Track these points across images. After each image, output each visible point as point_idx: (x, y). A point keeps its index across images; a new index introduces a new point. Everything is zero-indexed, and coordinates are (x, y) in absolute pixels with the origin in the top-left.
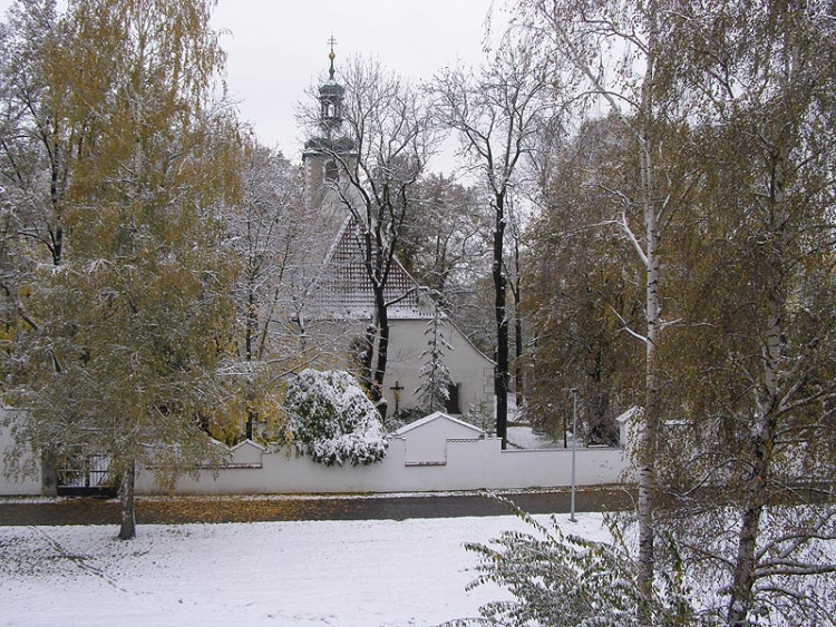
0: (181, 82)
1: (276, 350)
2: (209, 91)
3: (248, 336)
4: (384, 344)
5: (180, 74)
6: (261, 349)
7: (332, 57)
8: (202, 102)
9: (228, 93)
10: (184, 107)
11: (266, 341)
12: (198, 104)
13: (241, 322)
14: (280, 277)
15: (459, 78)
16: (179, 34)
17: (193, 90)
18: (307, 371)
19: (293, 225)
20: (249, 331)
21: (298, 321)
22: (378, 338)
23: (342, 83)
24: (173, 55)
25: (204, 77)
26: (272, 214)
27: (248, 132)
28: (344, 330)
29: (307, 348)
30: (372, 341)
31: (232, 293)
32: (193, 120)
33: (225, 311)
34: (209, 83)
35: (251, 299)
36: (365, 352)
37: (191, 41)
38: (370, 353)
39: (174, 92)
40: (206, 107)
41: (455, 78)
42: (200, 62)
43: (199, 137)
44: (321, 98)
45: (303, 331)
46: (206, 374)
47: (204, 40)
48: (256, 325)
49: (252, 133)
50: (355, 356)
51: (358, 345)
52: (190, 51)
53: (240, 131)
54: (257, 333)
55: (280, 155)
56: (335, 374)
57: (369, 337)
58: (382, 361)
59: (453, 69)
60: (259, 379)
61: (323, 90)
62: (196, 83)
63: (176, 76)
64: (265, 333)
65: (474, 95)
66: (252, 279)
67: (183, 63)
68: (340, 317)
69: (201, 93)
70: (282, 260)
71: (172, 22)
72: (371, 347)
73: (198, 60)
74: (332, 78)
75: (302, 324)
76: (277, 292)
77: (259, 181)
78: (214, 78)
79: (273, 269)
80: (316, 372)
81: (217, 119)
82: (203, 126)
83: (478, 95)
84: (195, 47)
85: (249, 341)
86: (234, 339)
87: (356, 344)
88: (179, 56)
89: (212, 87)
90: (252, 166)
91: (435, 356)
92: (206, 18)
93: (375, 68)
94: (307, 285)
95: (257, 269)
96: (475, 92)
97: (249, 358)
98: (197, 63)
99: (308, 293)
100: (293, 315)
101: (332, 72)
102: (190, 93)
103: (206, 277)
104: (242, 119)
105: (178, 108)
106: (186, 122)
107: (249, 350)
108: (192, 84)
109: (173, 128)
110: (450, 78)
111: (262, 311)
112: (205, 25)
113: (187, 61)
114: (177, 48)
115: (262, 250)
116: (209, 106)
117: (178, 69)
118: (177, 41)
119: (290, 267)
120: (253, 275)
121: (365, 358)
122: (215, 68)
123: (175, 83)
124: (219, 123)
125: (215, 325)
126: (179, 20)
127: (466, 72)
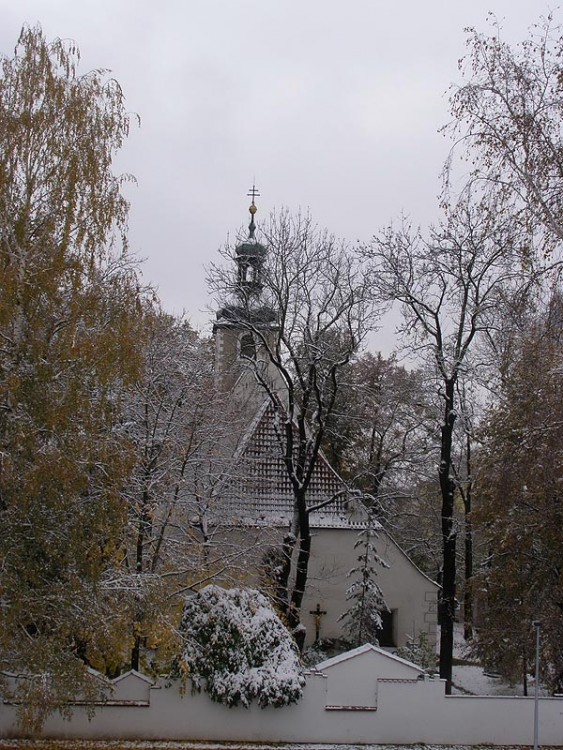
0: (74, 235)
1: (173, 561)
2: (106, 247)
3: (140, 542)
4: (304, 558)
5: (73, 226)
6: (155, 559)
7: (253, 211)
8: (97, 260)
9: (129, 250)
10: (76, 265)
11: (162, 550)
12: (92, 262)
13: (133, 525)
14: (182, 472)
15: (405, 241)
16: (74, 179)
17: (87, 246)
18: (209, 588)
19: (199, 410)
20: (141, 536)
21: (201, 526)
22: (297, 550)
23: (264, 242)
24: (66, 204)
25: (100, 231)
26: (175, 395)
27: (150, 298)
28: (257, 540)
29: (211, 560)
30: (290, 554)
31: (123, 490)
32: (85, 281)
33: (114, 511)
34: (107, 237)
35: (146, 497)
36: (280, 567)
37: (88, 189)
38: (287, 569)
39: (64, 247)
40: (102, 266)
41: (399, 240)
42: (97, 213)
43: (92, 302)
44: (238, 260)
45: (206, 539)
46: (87, 587)
47: (103, 186)
48: (150, 529)
49: (154, 299)
50: (268, 571)
51: (273, 558)
52: (85, 200)
53: (141, 296)
54: (151, 539)
55: (186, 325)
56: (244, 594)
57: (286, 549)
58: (301, 579)
59: (396, 229)
60: (151, 595)
61: (241, 250)
62: (91, 237)
63: (67, 228)
64: (161, 540)
65: (421, 261)
66: (147, 474)
67: (76, 213)
68: (252, 523)
69: (96, 251)
70: (184, 452)
71: (67, 164)
72: (289, 561)
73: (95, 210)
74: (251, 235)
75: (205, 529)
76: (177, 490)
77: (161, 355)
78: (113, 232)
79: (173, 463)
80: (219, 590)
81: (114, 281)
82: (97, 288)
83: (426, 261)
84: (92, 195)
85: (140, 548)
86: (122, 546)
87: (271, 556)
88: (72, 205)
89: (109, 242)
90: (152, 338)
91: (366, 575)
92: (107, 162)
93: (304, 225)
94: (213, 483)
95: (154, 462)
96: (423, 257)
97: (139, 569)
98: (93, 214)
99: (215, 493)
100: (195, 518)
101: (252, 228)
102: (83, 248)
103: (91, 469)
104: (143, 282)
105: (68, 266)
106: (77, 283)
107: (139, 560)
108: (86, 238)
109: (61, 289)
110: (393, 240)
111: (157, 512)
112: (105, 169)
113: (81, 212)
114: (70, 196)
115: (161, 439)
116: (105, 265)
117: (70, 220)
118: (71, 188)
119: (195, 461)
120: (149, 469)
121: (281, 575)
122: (114, 220)
123: (66, 237)
124: (117, 286)
125: (100, 527)
126: (74, 162)
127: (412, 233)
